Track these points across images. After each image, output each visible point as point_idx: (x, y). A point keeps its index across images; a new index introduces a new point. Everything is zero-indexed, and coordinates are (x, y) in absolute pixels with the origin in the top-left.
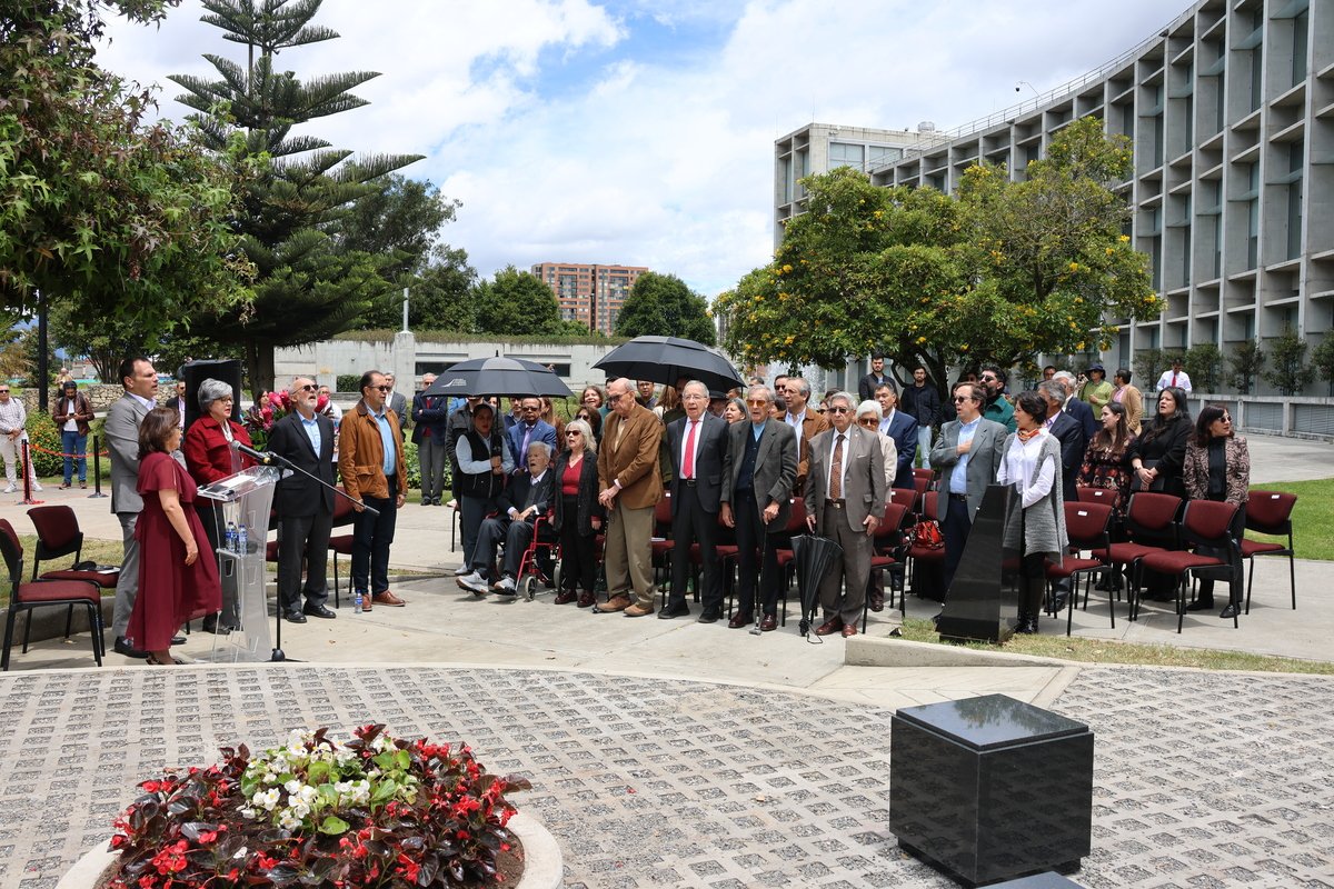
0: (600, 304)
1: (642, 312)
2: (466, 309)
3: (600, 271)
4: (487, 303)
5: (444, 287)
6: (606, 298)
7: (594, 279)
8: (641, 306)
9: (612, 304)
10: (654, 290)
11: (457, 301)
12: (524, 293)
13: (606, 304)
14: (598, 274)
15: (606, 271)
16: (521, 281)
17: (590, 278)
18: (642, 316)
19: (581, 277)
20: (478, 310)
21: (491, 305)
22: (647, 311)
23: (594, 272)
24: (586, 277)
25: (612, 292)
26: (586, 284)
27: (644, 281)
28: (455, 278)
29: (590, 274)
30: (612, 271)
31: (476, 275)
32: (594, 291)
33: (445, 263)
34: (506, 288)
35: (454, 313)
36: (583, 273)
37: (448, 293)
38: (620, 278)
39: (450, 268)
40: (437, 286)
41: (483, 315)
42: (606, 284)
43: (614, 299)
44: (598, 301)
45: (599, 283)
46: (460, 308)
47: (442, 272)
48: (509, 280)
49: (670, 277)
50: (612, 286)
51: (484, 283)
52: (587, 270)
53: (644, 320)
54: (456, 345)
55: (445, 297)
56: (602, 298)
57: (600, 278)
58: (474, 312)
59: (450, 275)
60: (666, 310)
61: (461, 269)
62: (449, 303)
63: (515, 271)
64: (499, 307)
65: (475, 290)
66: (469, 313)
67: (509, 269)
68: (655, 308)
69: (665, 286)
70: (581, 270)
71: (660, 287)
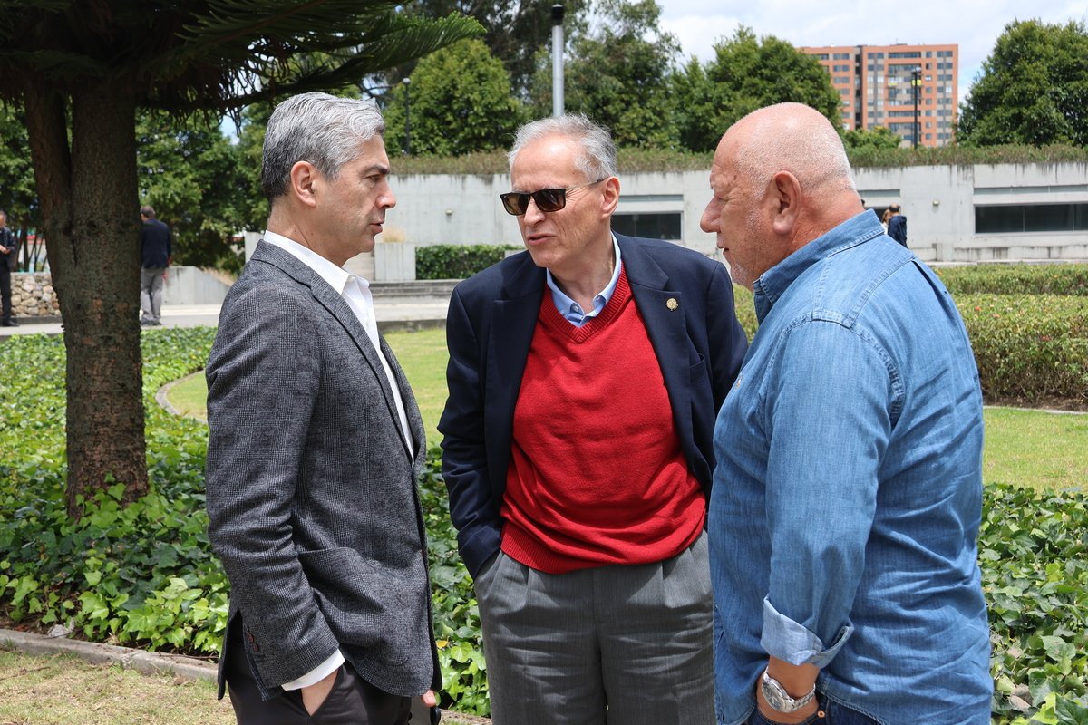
0: (871, 114)
1: (1012, 103)
2: (660, 114)
3: (871, 56)
4: (701, 103)
5: (618, 73)
6: (880, 103)
7: (859, 71)
8: (1012, 91)
9: (892, 113)
10: (1038, 57)
11: (643, 100)
12: (771, 79)
13: (880, 114)
14: (867, 62)
15: (881, 55)
16: (766, 56)
17: (852, 70)
18: (1014, 110)
19: (835, 69)
20: (683, 117)
21: (709, 105)
22: (1025, 100)
23: (858, 59)
24: (846, 68)
25: (892, 93)
26: (846, 80)
27: (1018, 40)
28: (637, 55)
29: (852, 64)
30: (892, 55)
31: (679, 49)
32: (859, 93)
33: (618, 29)
34: (738, 71)
35: (638, 122)
36: (841, 62)
37: (626, 85)
38: (907, 67)
39: (628, 38)
40: (603, 71)
41: (694, 126)
42: (881, 80)
43: (896, 105)
44: (867, 109)
45: (868, 77)
46: (649, 114)
47: (614, 47)
48: (743, 55)
49: (1071, 27)
50: (892, 82)
51: (694, 66)
52: (847, 56)
53: (1018, 119)
54: (656, 177)
55: (621, 93)
56: (874, 104)
57: (871, 68)
58: (676, 120)
59: (628, 48)
60: (1064, 95)
61: (650, 37)
62: (628, 104)
63: (753, 37)
64: (725, 108)
65: (677, 78)
66: (666, 124)
67: (741, 34)
68: (1041, 93)
69: (1063, 47)
70: (836, 57)
71: (1050, 49)
